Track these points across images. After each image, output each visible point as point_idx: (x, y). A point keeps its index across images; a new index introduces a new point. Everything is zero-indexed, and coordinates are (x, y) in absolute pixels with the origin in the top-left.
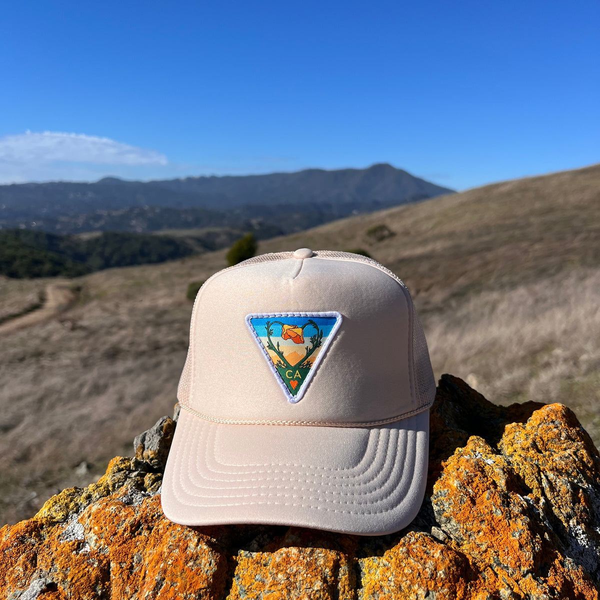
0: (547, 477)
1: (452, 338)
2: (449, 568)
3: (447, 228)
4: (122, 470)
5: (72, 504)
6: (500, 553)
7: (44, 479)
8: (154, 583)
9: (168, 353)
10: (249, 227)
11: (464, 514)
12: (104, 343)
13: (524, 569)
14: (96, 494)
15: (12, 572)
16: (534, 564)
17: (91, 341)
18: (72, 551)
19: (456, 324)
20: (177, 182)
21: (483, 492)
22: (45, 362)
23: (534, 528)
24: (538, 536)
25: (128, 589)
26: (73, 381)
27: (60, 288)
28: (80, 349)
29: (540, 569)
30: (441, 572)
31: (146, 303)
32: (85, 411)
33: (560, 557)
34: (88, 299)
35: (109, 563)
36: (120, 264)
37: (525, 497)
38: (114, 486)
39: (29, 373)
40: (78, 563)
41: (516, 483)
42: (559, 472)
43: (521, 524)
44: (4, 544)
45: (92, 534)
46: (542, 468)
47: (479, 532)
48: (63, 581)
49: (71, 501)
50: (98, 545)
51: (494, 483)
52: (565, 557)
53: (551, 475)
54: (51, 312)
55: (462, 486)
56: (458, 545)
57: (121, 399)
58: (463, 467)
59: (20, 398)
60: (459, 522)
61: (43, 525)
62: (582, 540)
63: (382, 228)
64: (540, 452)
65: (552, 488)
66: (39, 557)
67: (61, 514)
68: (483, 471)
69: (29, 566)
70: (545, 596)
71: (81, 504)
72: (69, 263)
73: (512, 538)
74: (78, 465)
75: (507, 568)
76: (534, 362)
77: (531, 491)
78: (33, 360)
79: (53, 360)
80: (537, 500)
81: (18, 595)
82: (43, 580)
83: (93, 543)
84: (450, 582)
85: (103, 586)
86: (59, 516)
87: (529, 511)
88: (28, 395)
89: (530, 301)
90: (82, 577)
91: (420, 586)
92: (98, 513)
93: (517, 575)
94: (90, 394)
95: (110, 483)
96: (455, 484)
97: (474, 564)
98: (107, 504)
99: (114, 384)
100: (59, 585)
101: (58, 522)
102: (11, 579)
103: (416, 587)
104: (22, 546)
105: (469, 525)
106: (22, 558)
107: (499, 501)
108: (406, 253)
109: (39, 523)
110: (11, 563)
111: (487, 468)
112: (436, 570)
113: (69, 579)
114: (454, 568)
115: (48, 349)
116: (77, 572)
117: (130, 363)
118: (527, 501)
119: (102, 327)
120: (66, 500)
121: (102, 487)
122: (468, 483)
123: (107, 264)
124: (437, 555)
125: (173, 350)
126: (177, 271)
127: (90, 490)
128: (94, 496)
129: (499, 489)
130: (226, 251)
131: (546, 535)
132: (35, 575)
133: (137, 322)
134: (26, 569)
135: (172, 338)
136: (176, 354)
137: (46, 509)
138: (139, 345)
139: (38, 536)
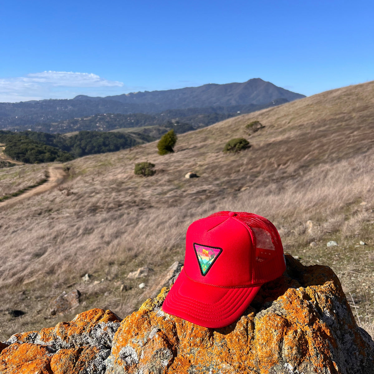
0: (317, 294)
5: (153, 305)
6: (299, 319)
7: (65, 283)
8: (191, 329)
13: (306, 324)
15: (144, 326)
16: (309, 322)
18: (163, 320)
21: (295, 300)
22: (54, 215)
23: (311, 311)
24: (312, 314)
25: (183, 331)
27: (57, 168)
28: (74, 207)
29: (311, 324)
30: (279, 325)
31: (111, 178)
33: (318, 320)
34: (75, 175)
35: (175, 323)
39: (46, 222)
40: (166, 323)
41: (306, 297)
42: (322, 292)
43: (306, 310)
44: (137, 318)
45: (167, 314)
46: (316, 291)
47: (292, 313)
48: (163, 328)
50: (170, 318)
51: (298, 297)
52: (320, 320)
53: (319, 294)
54: (53, 184)
55: (288, 298)
56: (285, 316)
57: (103, 237)
60: (286, 309)
61: (148, 312)
62: (328, 315)
63: (257, 123)
65: (319, 298)
66: (151, 322)
67: (151, 308)
68: (295, 293)
71: (156, 304)
72: (60, 152)
73: (303, 314)
74: (83, 275)
75: (300, 323)
76: (348, 210)
77: (311, 299)
78: (47, 214)
79: (58, 214)
80: (313, 302)
81: (149, 333)
82: (157, 328)
83: (168, 317)
84: (282, 327)
85: (175, 330)
87: (310, 306)
89: (350, 170)
90: (168, 327)
91: (273, 329)
93: (303, 325)
94: (84, 234)
97: (290, 322)
99: (97, 228)
100: (161, 329)
101: (152, 311)
102: (144, 328)
103: (272, 329)
104: (143, 318)
105: (289, 310)
106: (146, 322)
107: (300, 303)
108: (272, 139)
110: (142, 324)
113: (164, 328)
114: (283, 323)
115: (55, 207)
116: (166, 326)
117: (105, 215)
118: (309, 302)
119: (85, 193)
120: (150, 303)
121: (162, 298)
124: (278, 320)
125: (130, 207)
126: (127, 156)
127: (158, 299)
128: (160, 301)
129: (300, 299)
130: (157, 141)
131: (314, 313)
132: (152, 327)
133: (106, 189)
134: (148, 325)
135: (128, 199)
136: (131, 209)
137: (144, 306)
138: (109, 204)
139: (147, 315)
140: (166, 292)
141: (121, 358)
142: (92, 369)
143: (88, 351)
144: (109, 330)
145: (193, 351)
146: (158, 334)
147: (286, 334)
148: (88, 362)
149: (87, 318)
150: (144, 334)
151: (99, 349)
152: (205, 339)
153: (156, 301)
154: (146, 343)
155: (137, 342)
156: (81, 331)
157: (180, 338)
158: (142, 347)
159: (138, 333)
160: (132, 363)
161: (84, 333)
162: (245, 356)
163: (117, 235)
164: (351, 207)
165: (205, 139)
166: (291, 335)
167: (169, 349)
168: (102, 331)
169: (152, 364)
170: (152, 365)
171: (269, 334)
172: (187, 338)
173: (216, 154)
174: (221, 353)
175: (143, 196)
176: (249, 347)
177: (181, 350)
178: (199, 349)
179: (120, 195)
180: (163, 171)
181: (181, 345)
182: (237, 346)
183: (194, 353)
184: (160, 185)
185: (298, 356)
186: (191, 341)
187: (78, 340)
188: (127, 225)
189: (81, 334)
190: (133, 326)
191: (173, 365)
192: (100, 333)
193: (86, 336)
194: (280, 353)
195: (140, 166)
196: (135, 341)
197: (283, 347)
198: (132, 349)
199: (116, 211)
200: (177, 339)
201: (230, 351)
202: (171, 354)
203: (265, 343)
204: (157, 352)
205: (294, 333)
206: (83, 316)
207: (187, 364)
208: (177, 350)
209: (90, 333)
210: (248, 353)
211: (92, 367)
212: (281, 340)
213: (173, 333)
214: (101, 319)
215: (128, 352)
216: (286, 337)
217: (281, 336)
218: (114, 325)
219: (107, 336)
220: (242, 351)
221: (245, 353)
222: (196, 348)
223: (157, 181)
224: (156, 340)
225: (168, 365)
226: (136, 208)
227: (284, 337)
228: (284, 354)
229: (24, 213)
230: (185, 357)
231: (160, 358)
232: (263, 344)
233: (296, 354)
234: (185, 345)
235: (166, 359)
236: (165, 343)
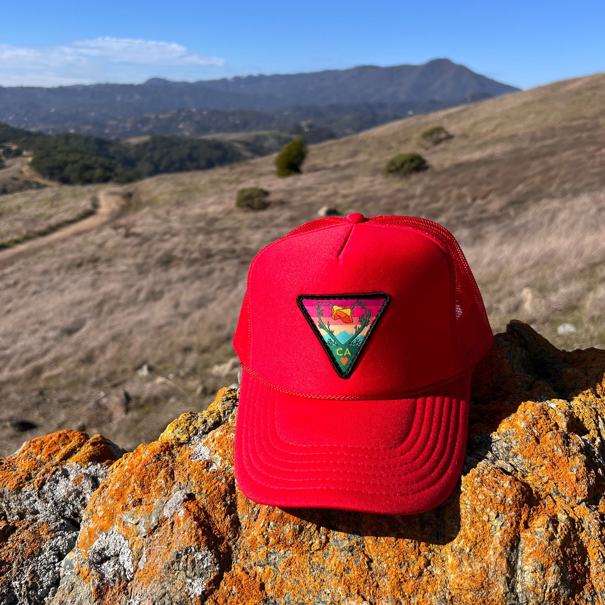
1: (507, 249)
2: (516, 496)
3: (508, 130)
4: (230, 399)
5: (191, 428)
6: (559, 484)
7: (108, 379)
9: (220, 261)
10: (298, 129)
11: (529, 451)
12: (158, 250)
13: (579, 498)
14: (211, 419)
15: (156, 483)
16: (588, 495)
17: (145, 247)
18: (203, 469)
19: (513, 234)
20: (224, 81)
21: (546, 432)
22: (102, 267)
23: (590, 464)
24: (593, 472)
26: (131, 286)
27: (113, 194)
28: (135, 255)
29: (592, 499)
30: (509, 499)
31: (197, 210)
32: (143, 316)
34: (140, 205)
35: (233, 480)
36: (169, 169)
37: (583, 437)
38: (224, 413)
39: (87, 278)
40: (210, 479)
41: (576, 425)
43: (578, 461)
44: (145, 460)
45: (217, 455)
46: (599, 412)
47: (541, 466)
48: (200, 492)
49: (190, 425)
50: (223, 464)
51: (556, 425)
54: (104, 219)
55: (529, 427)
56: (523, 476)
57: (177, 305)
58: (529, 410)
59: (80, 303)
60: (524, 457)
61: (173, 446)
63: (439, 130)
64: (598, 397)
66: (176, 473)
67: (185, 436)
68: (547, 414)
69: (169, 479)
70: (596, 521)
71: (199, 427)
72: (119, 169)
73: (570, 473)
74: (140, 367)
75: (565, 497)
76: (592, 275)
77: (588, 432)
78: (90, 266)
79: (109, 266)
80: (594, 440)
81: (165, 502)
82: (184, 491)
83: (219, 463)
84: (516, 507)
85: (231, 497)
86: (183, 438)
87: (586, 450)
88: (89, 299)
89: (593, 211)
90: (214, 490)
91: (491, 510)
92: (221, 439)
93: (573, 503)
94: (147, 300)
95: (221, 410)
96: (523, 425)
97: (537, 493)
98: (227, 431)
99: (169, 291)
100: (196, 495)
101: (184, 443)
102: (156, 488)
103: (488, 510)
104: (159, 462)
105: (533, 460)
106: (163, 472)
107: (560, 441)
108: (464, 157)
109: (170, 444)
110: (153, 476)
111: (550, 412)
112: (505, 497)
113: (204, 491)
114: (520, 496)
115: (104, 255)
116: (210, 486)
117: (183, 271)
118: (585, 441)
119: (155, 234)
120: (186, 424)
121: (215, 414)
122: (534, 425)
123: (156, 171)
124: (506, 485)
125: (225, 259)
126: (226, 178)
127: (205, 416)
128: (209, 421)
129: (560, 430)
130: (275, 155)
131: (600, 471)
132: (175, 487)
133: (189, 230)
134: (167, 481)
135: (224, 246)
136: (228, 262)
137: (171, 431)
138: (191, 253)
139: (171, 454)
140: (228, 399)
141: (91, 563)
142: (27, 583)
143: (25, 535)
144: (87, 484)
145: (273, 557)
146: (187, 508)
147: (526, 527)
148: (19, 562)
149: (44, 451)
150: (153, 502)
151: (54, 531)
152: (308, 527)
153: (200, 420)
154: (156, 528)
155: (133, 522)
156: (21, 482)
157: (244, 521)
158: (145, 537)
159: (140, 500)
160: (117, 579)
161: (27, 489)
162: (411, 583)
163: (201, 303)
164: (598, 270)
165: (354, 154)
166: (542, 529)
167: (210, 549)
168: (70, 484)
169: (163, 587)
170: (163, 591)
171: (479, 525)
172: (261, 522)
173: (372, 178)
174: (347, 570)
175: (248, 242)
176: (425, 557)
177: (242, 552)
178: (290, 554)
179: (211, 239)
180: (282, 203)
181: (245, 541)
182: (392, 554)
183: (275, 564)
184: (278, 226)
185: (562, 591)
186: (269, 530)
187: (12, 505)
188: (219, 288)
189: (18, 490)
190: (132, 480)
191: (217, 593)
192: (63, 491)
193: (30, 495)
194: (510, 582)
195: (246, 194)
196: (129, 520)
197: (519, 563)
198: (123, 541)
199: (203, 265)
200: (236, 523)
201: (373, 565)
202: (215, 564)
203: (468, 550)
204: (178, 556)
205: (551, 525)
206: (35, 447)
207: (254, 593)
208: (232, 552)
209: (41, 488)
210: (421, 574)
211: (27, 577)
212: (514, 544)
213: (225, 506)
214: (74, 457)
215: (112, 547)
216: (529, 535)
217: (515, 530)
218: (102, 472)
219: (81, 497)
220: (404, 568)
221: (413, 573)
222: (282, 551)
223: (272, 219)
224: (179, 522)
225: (203, 592)
226: (235, 262)
227: (522, 534)
228: (522, 585)
229: (53, 263)
230: (252, 573)
231: (185, 572)
232: (462, 550)
233: (556, 586)
234: (254, 541)
235: (201, 575)
236: (201, 532)
